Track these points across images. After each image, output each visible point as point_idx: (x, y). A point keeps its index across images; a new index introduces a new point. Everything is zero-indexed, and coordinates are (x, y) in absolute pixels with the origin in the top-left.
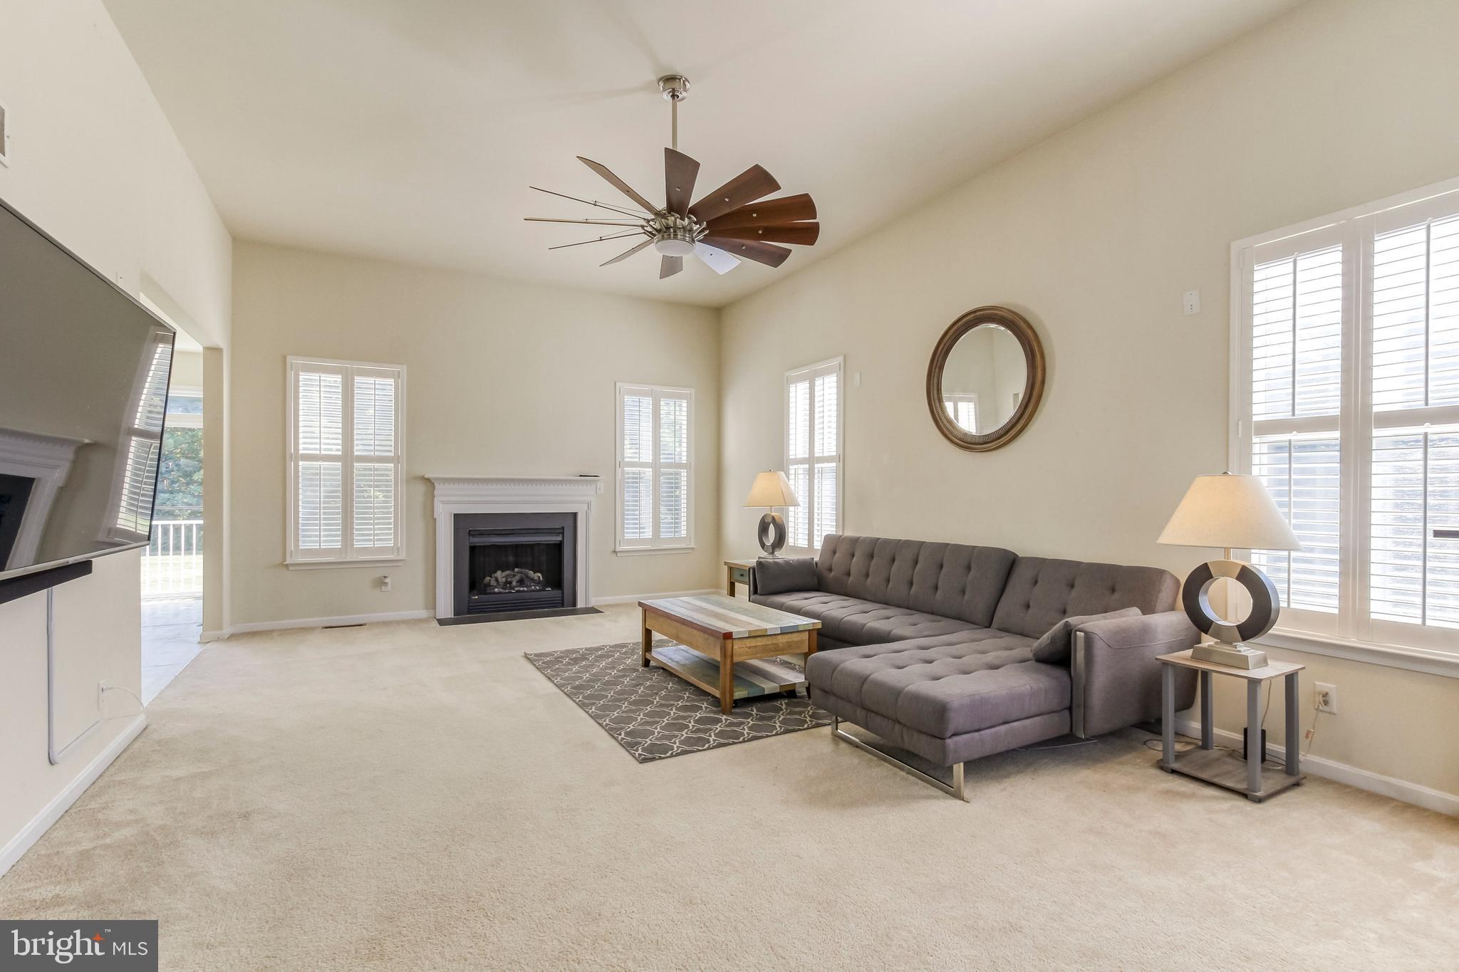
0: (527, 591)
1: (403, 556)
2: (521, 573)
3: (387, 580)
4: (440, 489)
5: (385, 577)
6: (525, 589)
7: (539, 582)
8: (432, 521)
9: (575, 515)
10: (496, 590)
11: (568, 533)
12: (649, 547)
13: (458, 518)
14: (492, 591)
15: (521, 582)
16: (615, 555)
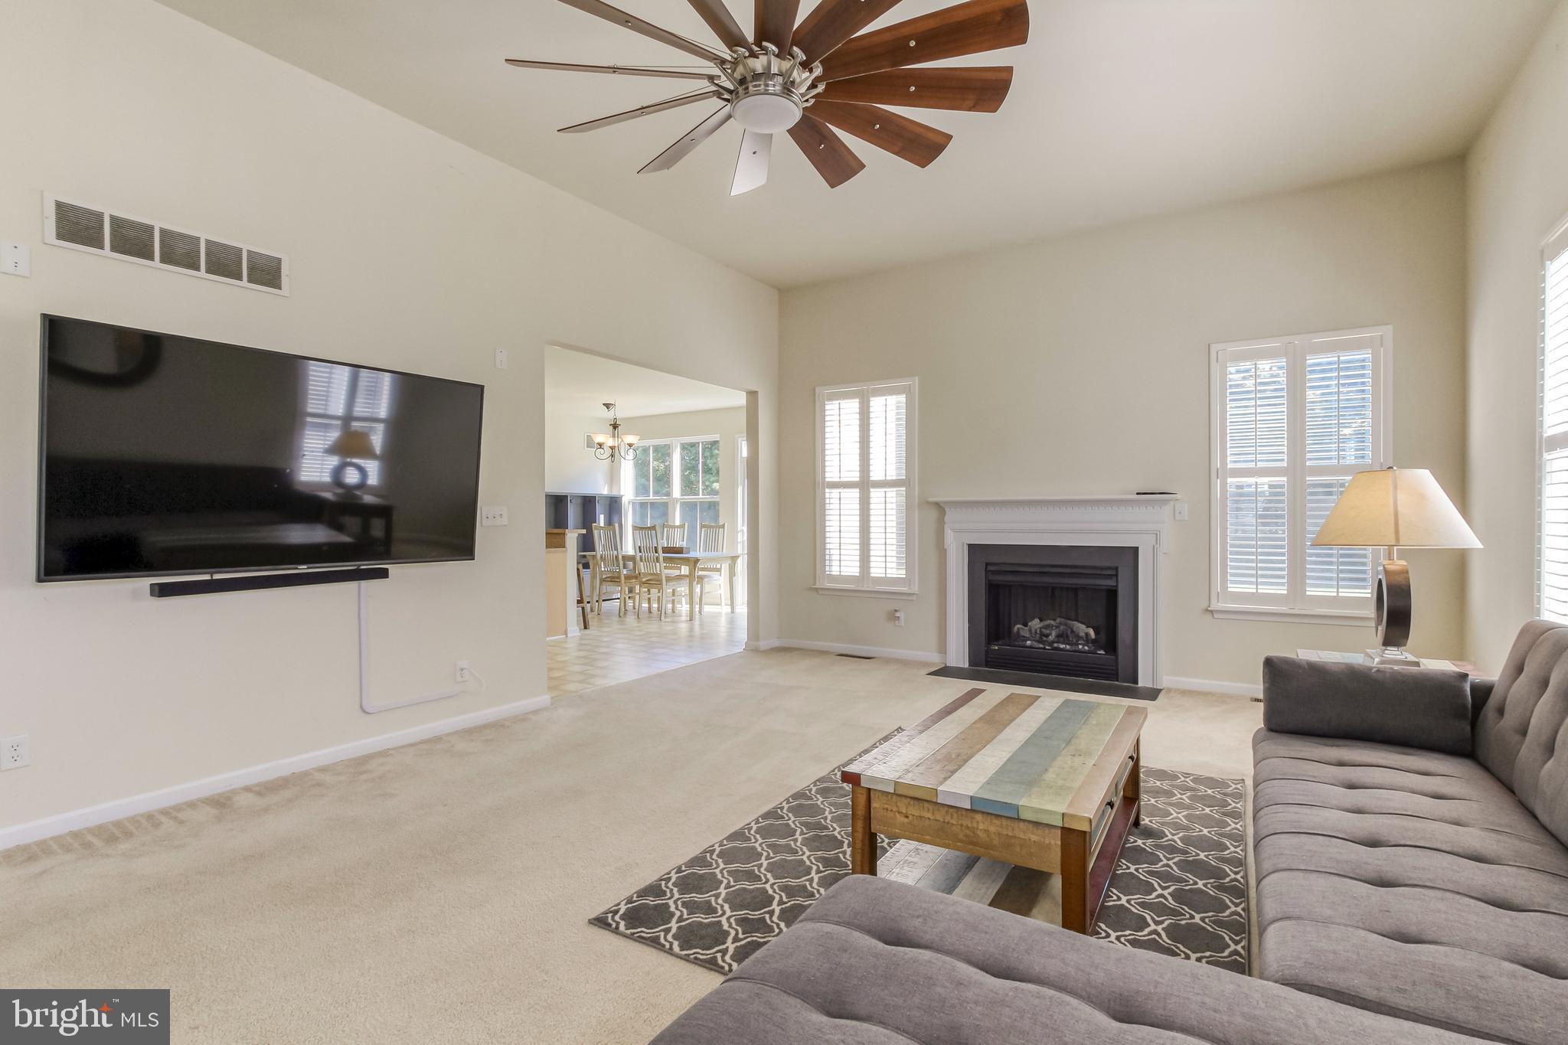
0: (1068, 651)
1: (915, 589)
2: (1066, 625)
3: (898, 614)
4: (951, 516)
5: (896, 611)
6: (1068, 647)
7: (1087, 640)
8: (942, 552)
9: (1136, 550)
10: (1029, 642)
11: (1124, 574)
12: (1283, 609)
13: (973, 549)
14: (1021, 643)
15: (1062, 637)
16: (1208, 616)
